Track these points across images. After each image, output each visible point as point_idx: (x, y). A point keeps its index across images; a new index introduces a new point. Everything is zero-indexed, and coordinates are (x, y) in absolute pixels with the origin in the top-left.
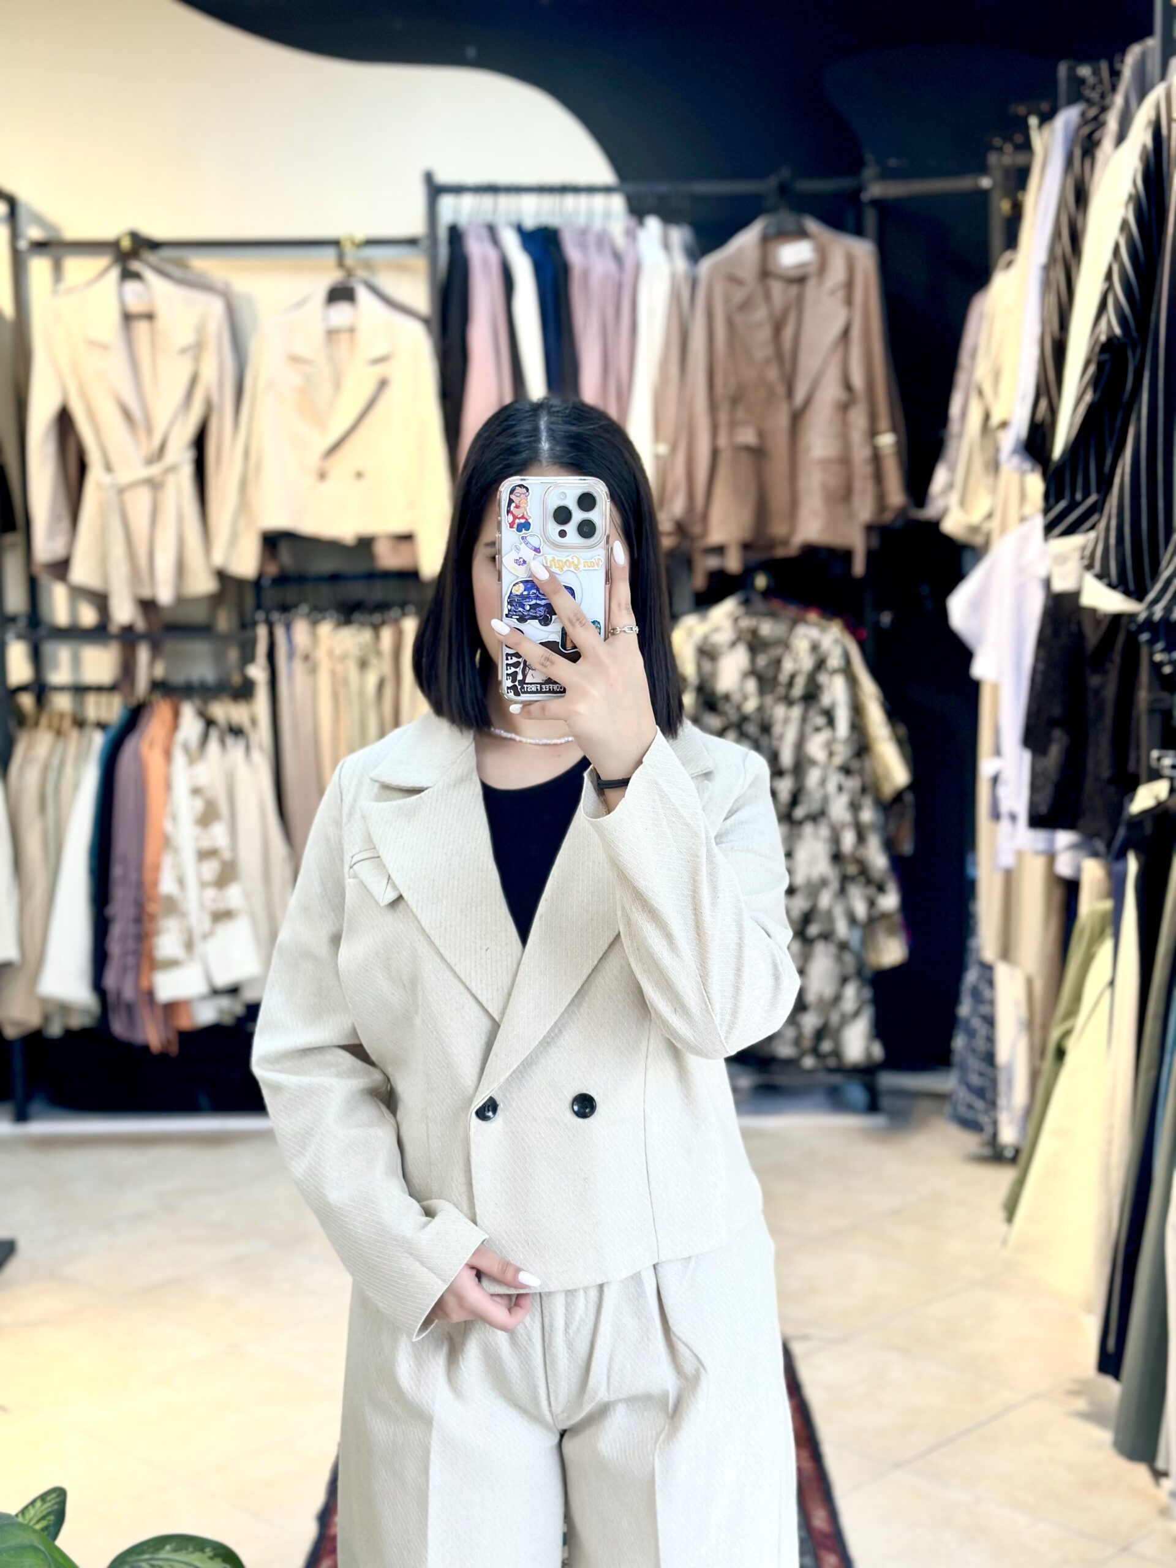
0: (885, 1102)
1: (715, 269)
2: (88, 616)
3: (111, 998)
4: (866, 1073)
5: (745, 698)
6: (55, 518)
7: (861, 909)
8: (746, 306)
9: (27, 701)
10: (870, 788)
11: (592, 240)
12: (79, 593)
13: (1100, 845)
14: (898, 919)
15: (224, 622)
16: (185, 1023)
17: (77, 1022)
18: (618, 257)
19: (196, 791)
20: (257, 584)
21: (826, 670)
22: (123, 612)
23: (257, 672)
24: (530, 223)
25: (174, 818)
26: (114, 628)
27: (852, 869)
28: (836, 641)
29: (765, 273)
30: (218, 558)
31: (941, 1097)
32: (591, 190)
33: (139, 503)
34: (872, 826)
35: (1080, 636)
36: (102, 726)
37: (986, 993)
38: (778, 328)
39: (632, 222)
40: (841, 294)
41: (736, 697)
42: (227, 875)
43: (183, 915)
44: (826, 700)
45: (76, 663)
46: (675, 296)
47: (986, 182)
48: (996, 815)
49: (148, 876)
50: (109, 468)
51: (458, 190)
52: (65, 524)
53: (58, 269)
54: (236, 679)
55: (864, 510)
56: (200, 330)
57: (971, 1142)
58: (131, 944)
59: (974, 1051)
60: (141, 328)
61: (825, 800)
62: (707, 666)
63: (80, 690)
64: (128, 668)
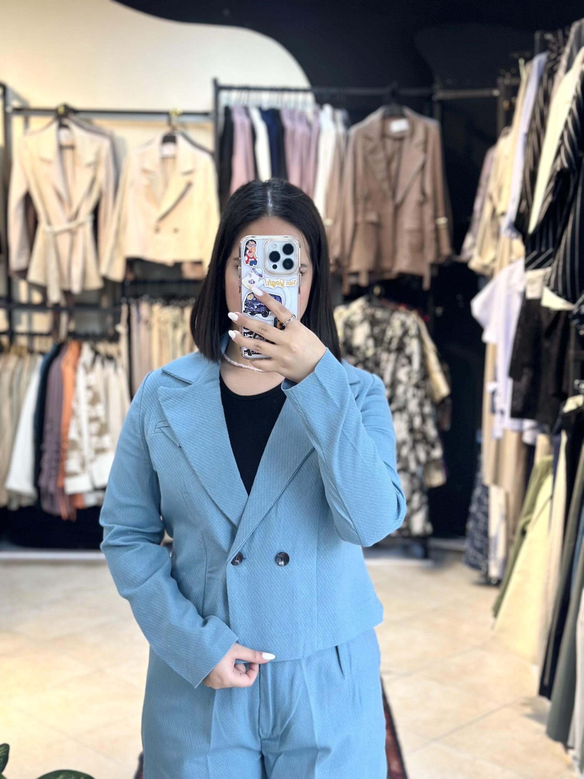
0: (432, 554)
1: (358, 132)
2: (37, 298)
3: (42, 490)
4: (423, 539)
5: (367, 349)
6: (21, 249)
7: (422, 456)
8: (373, 151)
9: (5, 340)
10: (429, 396)
11: (296, 115)
12: (32, 286)
13: (546, 428)
14: (441, 462)
15: (105, 303)
16: (80, 504)
17: (25, 502)
18: (309, 125)
19: (89, 388)
20: (122, 284)
21: (408, 335)
22: (55, 296)
23: (122, 328)
24: (266, 106)
25: (77, 401)
26: (49, 304)
27: (419, 436)
28: (414, 322)
29: (384, 135)
30: (104, 270)
31: (460, 553)
32: (297, 90)
33: (64, 241)
34: (430, 415)
35: (539, 321)
36: (42, 353)
37: (485, 500)
38: (389, 162)
39: (317, 107)
40: (421, 147)
41: (363, 348)
42: (103, 430)
43: (81, 450)
44: (408, 351)
45: (30, 321)
46: (338, 145)
47: (496, 93)
48: (493, 411)
49: (63, 429)
50: (49, 223)
51: (230, 88)
52: (26, 251)
53: (26, 123)
54: (111, 332)
55: (430, 256)
56: (98, 154)
57: (475, 575)
58: (54, 464)
59: (477, 529)
60: (68, 153)
61: (406, 401)
62: (349, 332)
63: (31, 335)
64: (56, 324)
